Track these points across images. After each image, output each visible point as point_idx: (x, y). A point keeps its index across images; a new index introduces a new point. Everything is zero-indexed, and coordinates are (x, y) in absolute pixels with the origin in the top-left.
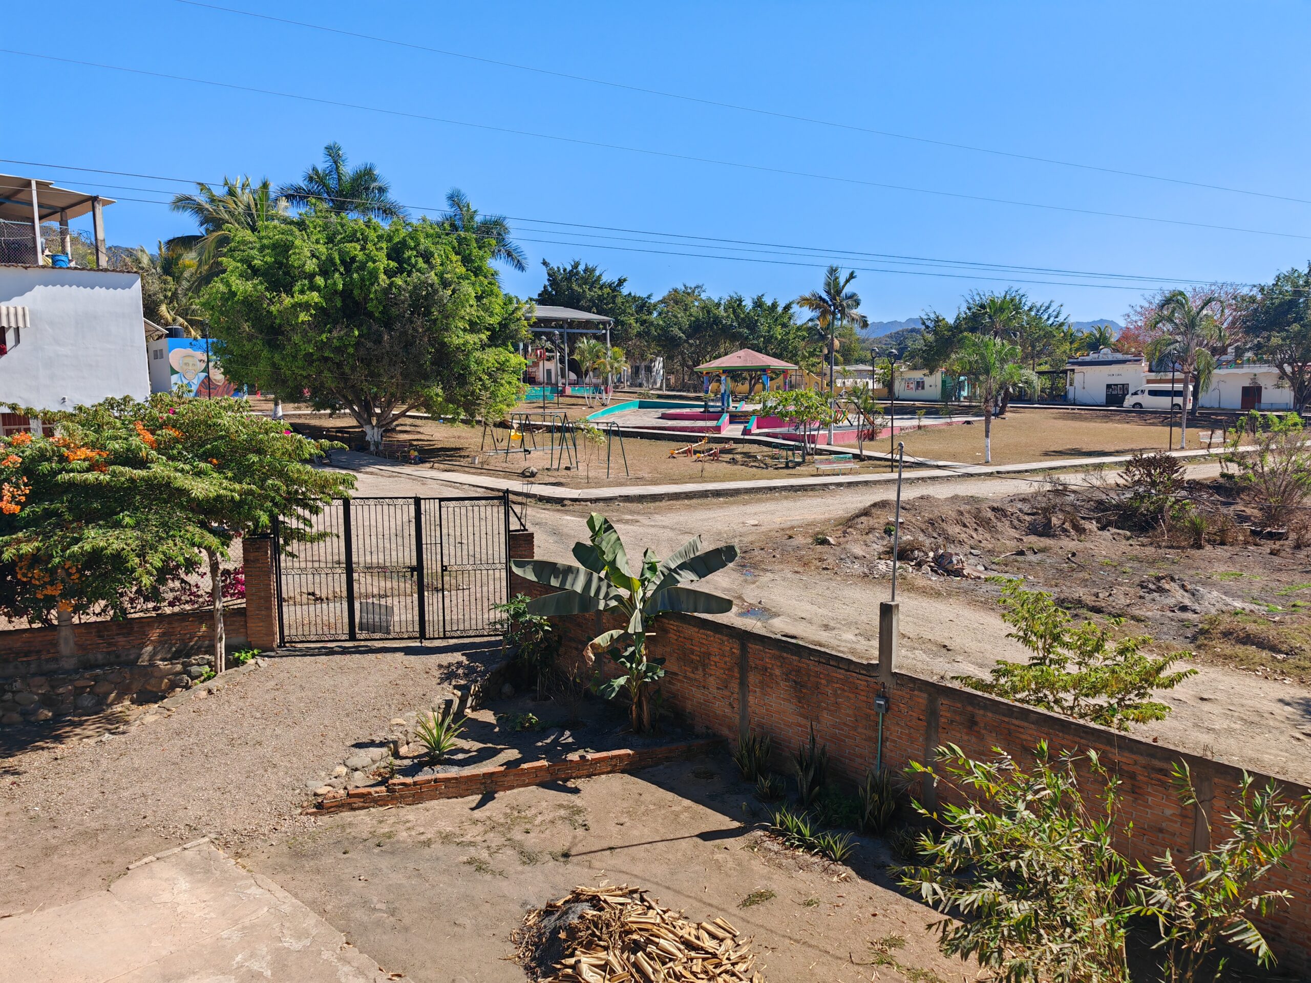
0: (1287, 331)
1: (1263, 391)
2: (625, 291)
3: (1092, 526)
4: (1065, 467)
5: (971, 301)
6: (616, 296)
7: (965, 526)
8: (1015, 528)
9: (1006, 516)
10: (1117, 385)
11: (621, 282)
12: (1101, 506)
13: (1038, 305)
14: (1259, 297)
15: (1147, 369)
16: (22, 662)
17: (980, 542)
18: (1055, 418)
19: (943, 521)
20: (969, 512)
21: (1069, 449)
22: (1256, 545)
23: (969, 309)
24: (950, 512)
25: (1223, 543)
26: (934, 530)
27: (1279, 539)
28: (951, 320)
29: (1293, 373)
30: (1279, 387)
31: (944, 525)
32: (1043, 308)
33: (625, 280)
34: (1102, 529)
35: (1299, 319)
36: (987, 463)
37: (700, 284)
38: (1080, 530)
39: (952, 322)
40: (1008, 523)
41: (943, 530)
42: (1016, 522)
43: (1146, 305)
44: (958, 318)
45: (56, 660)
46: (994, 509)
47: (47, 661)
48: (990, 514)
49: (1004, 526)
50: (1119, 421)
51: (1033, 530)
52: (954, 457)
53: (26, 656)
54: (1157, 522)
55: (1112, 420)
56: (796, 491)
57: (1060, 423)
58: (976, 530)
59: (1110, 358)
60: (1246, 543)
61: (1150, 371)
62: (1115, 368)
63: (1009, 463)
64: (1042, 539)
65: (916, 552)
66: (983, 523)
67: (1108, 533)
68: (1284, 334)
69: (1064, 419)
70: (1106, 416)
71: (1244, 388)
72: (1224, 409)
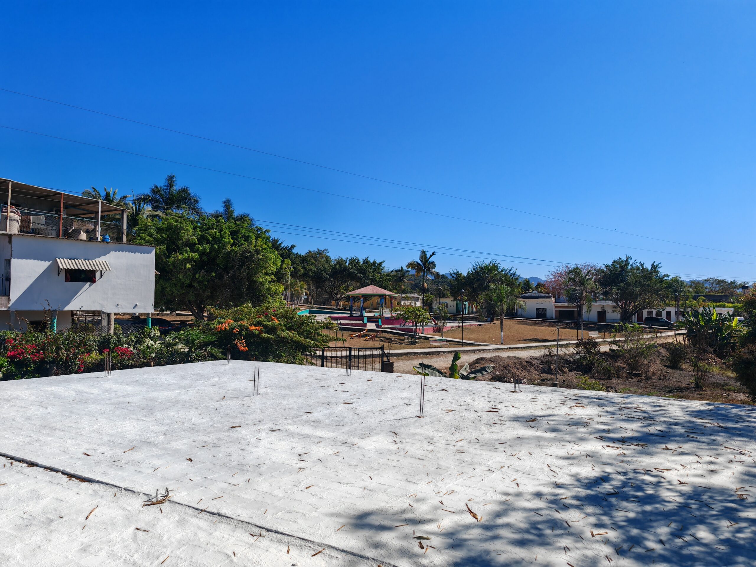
0: (619, 286)
1: (607, 313)
2: (295, 251)
3: (566, 370)
4: (537, 346)
5: (475, 265)
6: (290, 254)
7: (518, 369)
8: (537, 370)
9: (532, 365)
10: (541, 308)
11: (293, 247)
12: (567, 362)
13: (506, 268)
14: (605, 269)
15: (554, 301)
17: (525, 376)
18: (518, 324)
19: (509, 366)
20: (518, 363)
21: (534, 339)
22: (631, 378)
23: (474, 269)
24: (510, 362)
25: (618, 377)
26: (507, 370)
27: (639, 376)
28: (465, 274)
29: (622, 305)
30: (614, 312)
31: (510, 368)
32: (508, 270)
33: (295, 246)
34: (570, 371)
35: (623, 281)
36: (502, 344)
37: (326, 249)
38: (563, 372)
39: (465, 275)
40: (533, 368)
41: (510, 370)
42: (537, 368)
43: (555, 271)
44: (468, 273)
46: (527, 362)
48: (526, 364)
49: (532, 369)
50: (548, 326)
51: (544, 371)
52: (484, 341)
54: (591, 368)
55: (544, 326)
56: (426, 354)
57: (521, 326)
58: (522, 371)
59: (537, 295)
60: (627, 378)
61: (556, 302)
62: (540, 300)
63: (511, 344)
64: (548, 375)
65: (505, 379)
66: (524, 368)
67: (573, 373)
68: (618, 288)
69: (523, 324)
70: (540, 324)
71: (598, 312)
72: (590, 322)
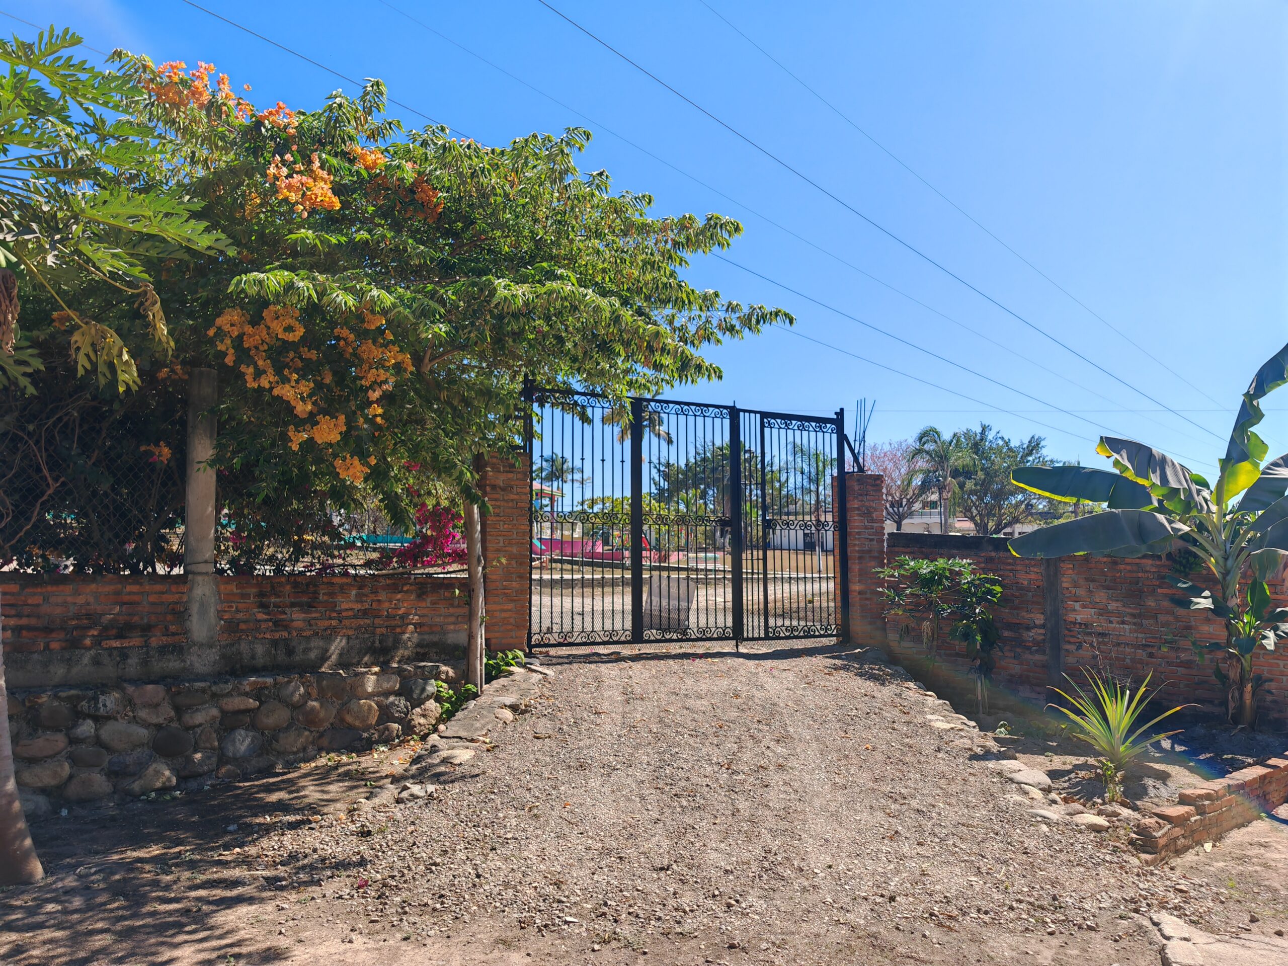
16: (111, 649)
45: (179, 650)
47: (163, 650)
53: (120, 636)
